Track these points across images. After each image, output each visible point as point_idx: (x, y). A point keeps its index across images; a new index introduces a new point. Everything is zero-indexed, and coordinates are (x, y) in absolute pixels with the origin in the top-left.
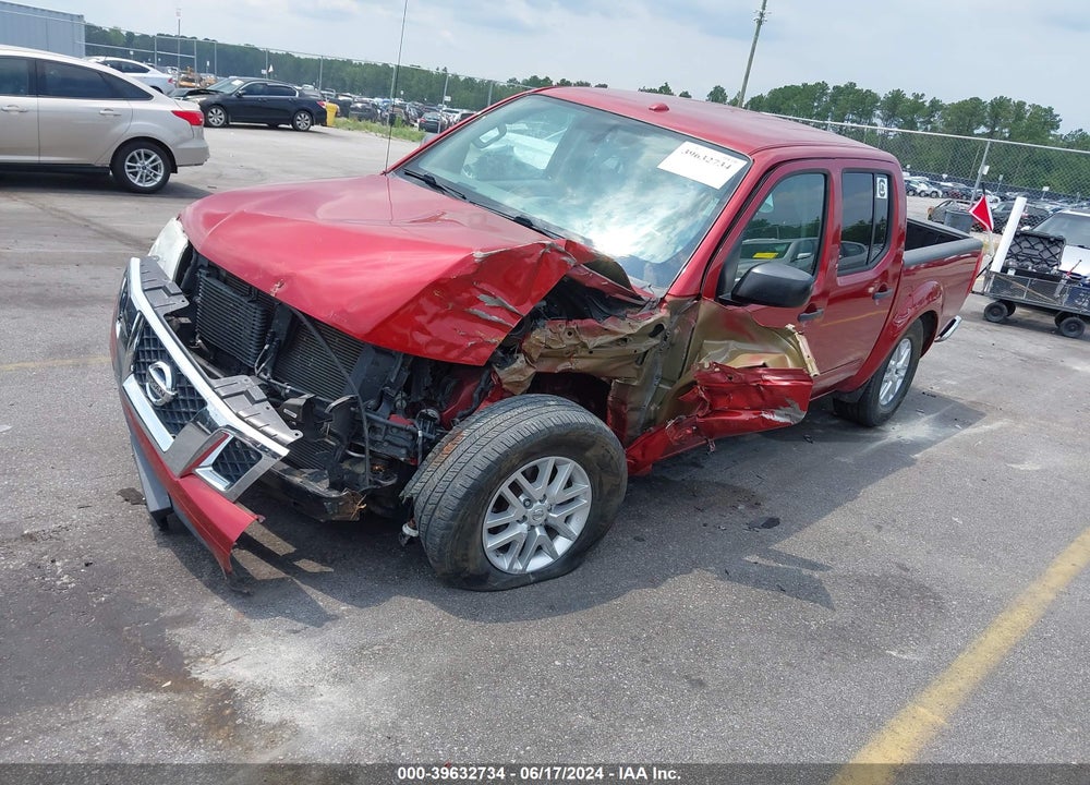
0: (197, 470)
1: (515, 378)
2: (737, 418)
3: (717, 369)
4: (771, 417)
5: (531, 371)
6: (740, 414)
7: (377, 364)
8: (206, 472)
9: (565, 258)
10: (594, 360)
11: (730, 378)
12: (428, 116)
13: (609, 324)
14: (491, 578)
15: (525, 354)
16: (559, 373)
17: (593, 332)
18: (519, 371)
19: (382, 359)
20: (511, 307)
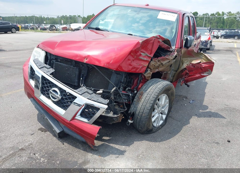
0: (76, 118)
1: (149, 75)
2: (195, 76)
3: (191, 65)
4: (204, 75)
5: (151, 73)
6: (196, 75)
7: (117, 77)
8: (78, 117)
9: (159, 40)
10: (164, 68)
11: (194, 67)
12: (41, 27)
13: (166, 57)
14: (153, 129)
15: (150, 68)
16: (156, 72)
17: (164, 60)
18: (150, 73)
19: (118, 76)
20: (149, 55)
